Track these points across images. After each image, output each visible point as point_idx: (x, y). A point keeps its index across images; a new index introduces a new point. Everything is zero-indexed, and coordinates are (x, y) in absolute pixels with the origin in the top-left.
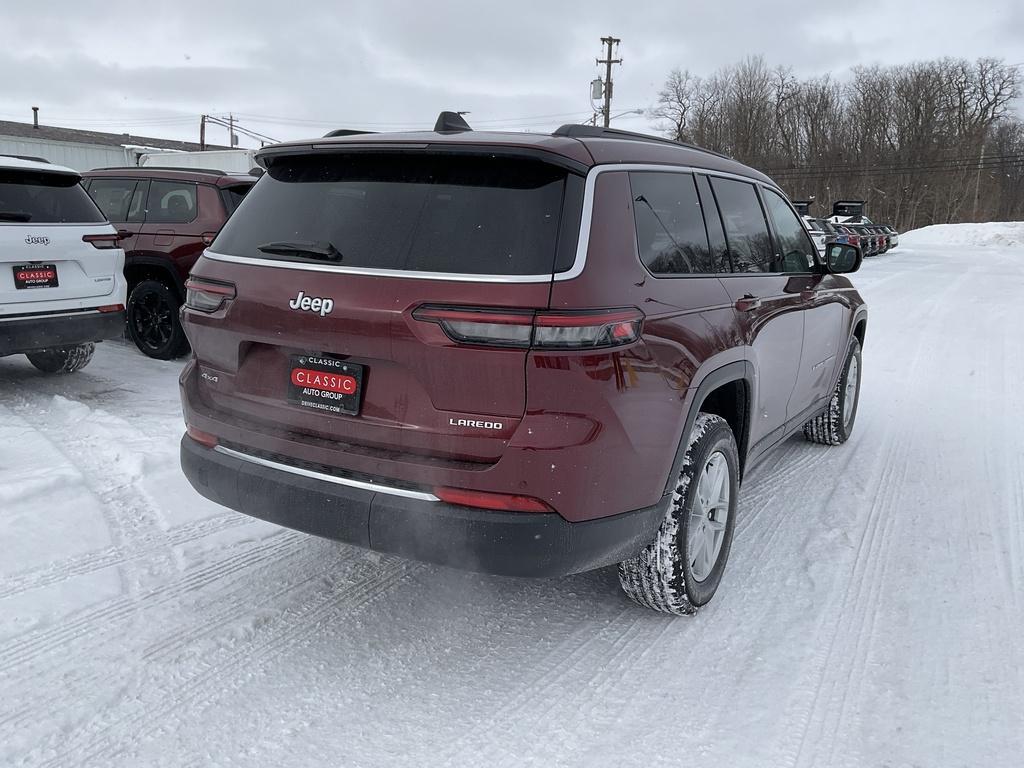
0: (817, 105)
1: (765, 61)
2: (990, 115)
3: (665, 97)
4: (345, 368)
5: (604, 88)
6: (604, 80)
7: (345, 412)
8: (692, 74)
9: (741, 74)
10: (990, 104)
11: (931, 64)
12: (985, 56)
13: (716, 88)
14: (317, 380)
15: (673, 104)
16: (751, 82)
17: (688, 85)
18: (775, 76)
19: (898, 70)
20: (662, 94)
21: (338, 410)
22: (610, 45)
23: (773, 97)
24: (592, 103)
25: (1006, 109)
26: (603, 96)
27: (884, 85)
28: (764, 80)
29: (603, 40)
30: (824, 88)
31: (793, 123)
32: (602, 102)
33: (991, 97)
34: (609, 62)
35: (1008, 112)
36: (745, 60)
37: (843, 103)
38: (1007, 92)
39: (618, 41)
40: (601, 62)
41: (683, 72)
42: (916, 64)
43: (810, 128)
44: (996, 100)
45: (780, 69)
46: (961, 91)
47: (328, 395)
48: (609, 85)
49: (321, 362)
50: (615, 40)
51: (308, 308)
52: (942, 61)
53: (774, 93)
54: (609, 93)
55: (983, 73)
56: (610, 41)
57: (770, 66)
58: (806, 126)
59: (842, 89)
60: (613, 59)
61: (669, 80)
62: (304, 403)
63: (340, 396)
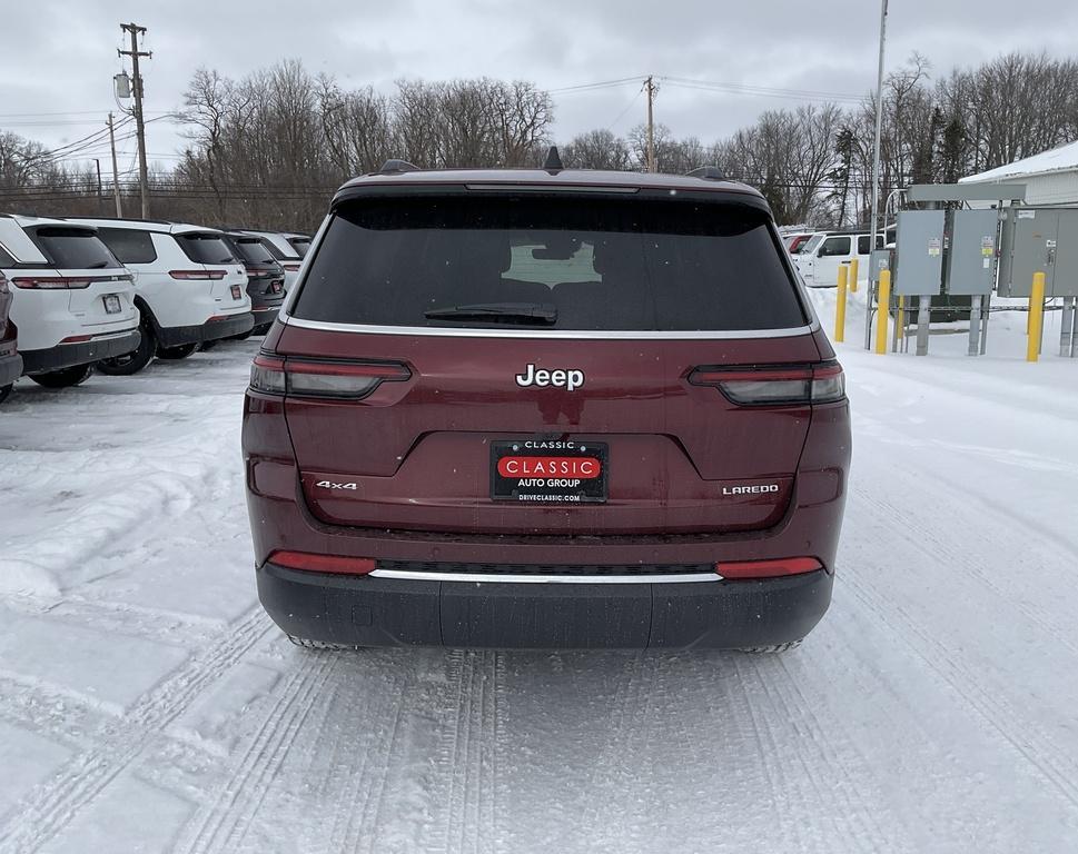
0: (364, 118)
1: (303, 66)
2: (530, 138)
3: (192, 100)
4: (583, 449)
5: (131, 85)
6: (130, 74)
7: (587, 499)
8: (221, 75)
9: (278, 79)
10: (528, 127)
11: (472, 83)
12: (519, 79)
13: (250, 92)
14: (539, 467)
15: (203, 108)
16: (289, 88)
17: (218, 88)
18: (317, 84)
19: (441, 86)
20: (187, 95)
21: (577, 499)
22: (134, 34)
23: (317, 106)
24: (119, 104)
25: (543, 133)
26: (132, 94)
27: (429, 100)
28: (306, 88)
29: (124, 27)
30: (369, 101)
31: (340, 136)
32: (131, 102)
33: (529, 121)
34: (135, 55)
35: (545, 135)
36: (281, 65)
37: (391, 117)
38: (541, 115)
39: (144, 30)
40: (124, 53)
41: (210, 72)
42: (457, 82)
43: (358, 143)
44: (533, 124)
45: (322, 76)
46: (502, 112)
47: (557, 483)
48: (138, 81)
49: (544, 445)
50: (140, 29)
51: (546, 383)
52: (482, 81)
53: (318, 102)
54: (138, 91)
55: (519, 96)
56: (133, 29)
57: (311, 72)
58: (354, 141)
59: (387, 103)
60: (139, 50)
61: (194, 80)
62: (521, 497)
63: (577, 482)
